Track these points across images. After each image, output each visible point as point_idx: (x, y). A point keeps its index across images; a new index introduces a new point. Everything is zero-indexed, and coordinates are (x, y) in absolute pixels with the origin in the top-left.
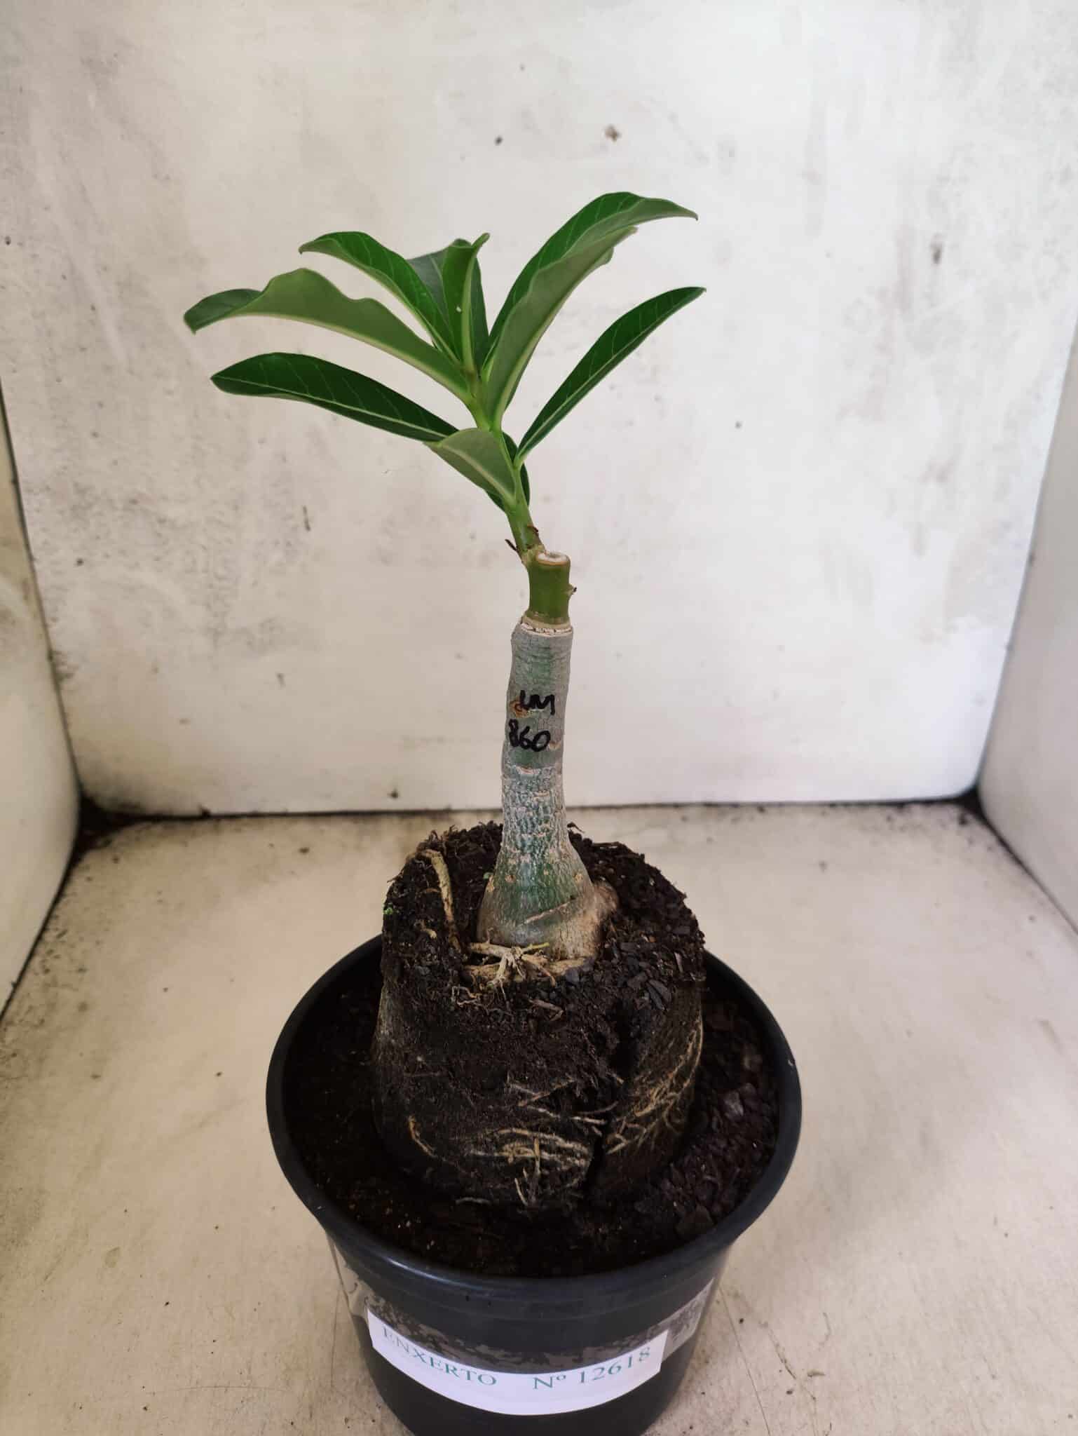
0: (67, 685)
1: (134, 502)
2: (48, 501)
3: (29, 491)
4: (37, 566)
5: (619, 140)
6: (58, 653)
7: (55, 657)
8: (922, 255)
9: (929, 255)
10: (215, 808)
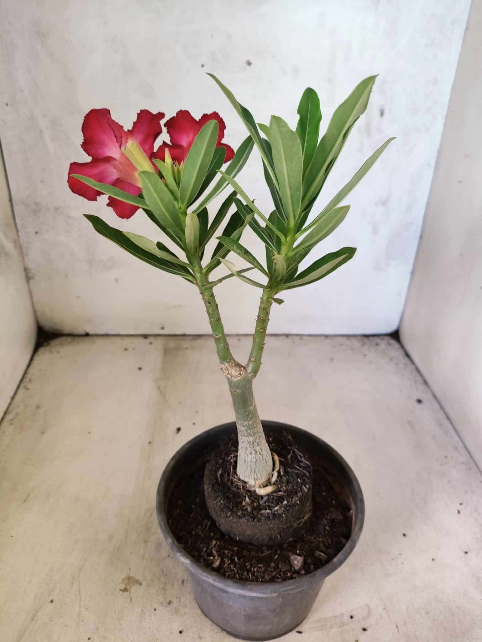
0: (31, 281)
1: (57, 209)
2: (24, 208)
3: (16, 203)
4: (20, 234)
5: (252, 66)
6: (28, 268)
8: (376, 113)
9: (379, 113)
10: (91, 332)
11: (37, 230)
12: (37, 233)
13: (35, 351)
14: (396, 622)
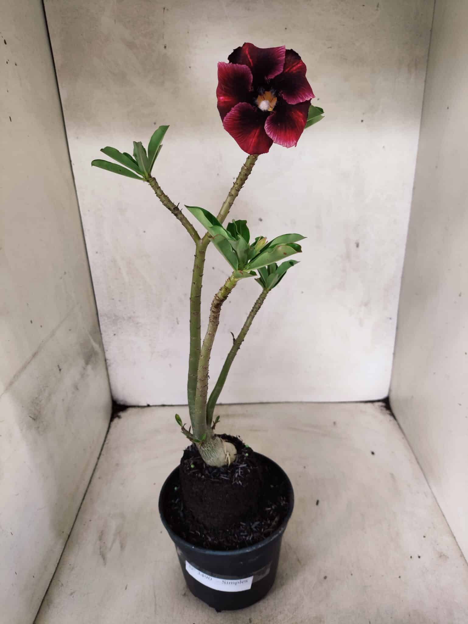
0: (109, 368)
1: (130, 318)
2: (106, 318)
3: (101, 316)
4: (103, 336)
5: (262, 221)
6: (108, 359)
7: (107, 361)
8: (353, 246)
9: (355, 245)
10: (151, 404)
11: (115, 333)
12: (115, 335)
13: (112, 420)
14: (369, 619)
